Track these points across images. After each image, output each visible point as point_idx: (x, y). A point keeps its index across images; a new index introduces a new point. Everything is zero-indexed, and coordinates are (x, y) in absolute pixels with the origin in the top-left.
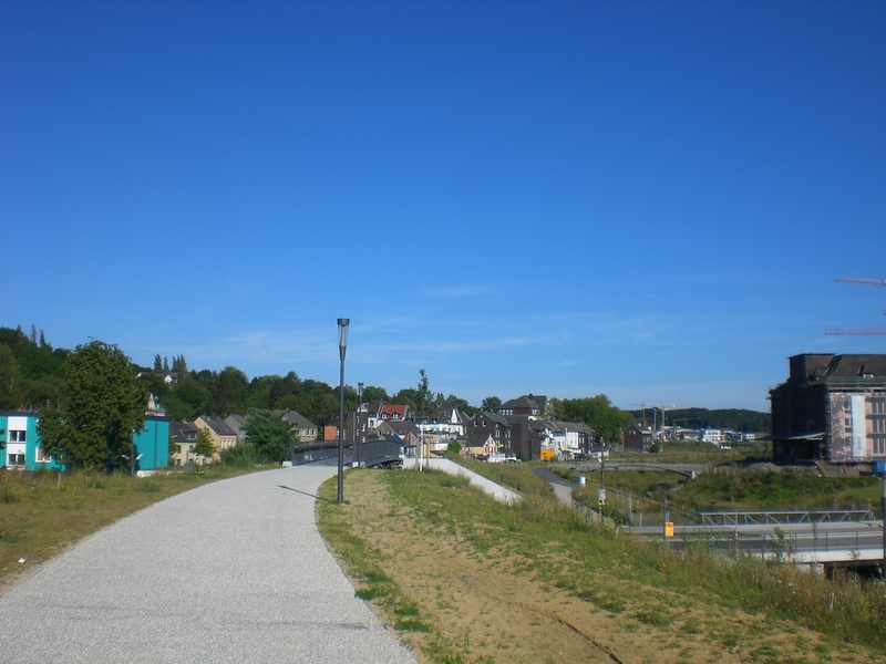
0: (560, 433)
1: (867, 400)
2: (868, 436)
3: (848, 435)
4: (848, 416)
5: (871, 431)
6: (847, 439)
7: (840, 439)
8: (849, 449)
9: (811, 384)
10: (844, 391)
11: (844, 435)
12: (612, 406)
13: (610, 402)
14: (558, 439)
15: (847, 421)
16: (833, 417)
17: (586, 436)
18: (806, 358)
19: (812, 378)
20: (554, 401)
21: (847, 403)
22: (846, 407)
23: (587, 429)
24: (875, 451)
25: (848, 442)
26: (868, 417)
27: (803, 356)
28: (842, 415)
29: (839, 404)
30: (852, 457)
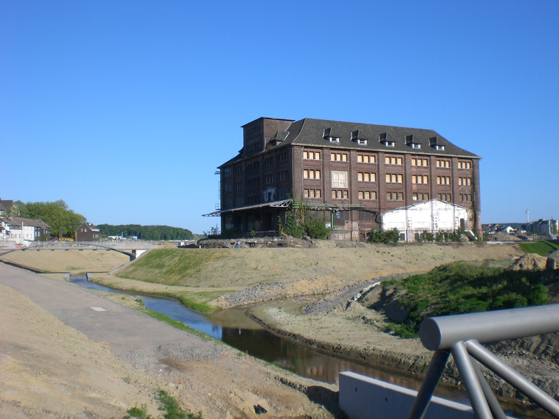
0: (18, 227)
9: (272, 147)
12: (68, 210)
13: (67, 207)
14: (14, 232)
17: (42, 231)
18: (265, 123)
19: (273, 142)
20: (19, 203)
23: (44, 225)
27: (262, 119)
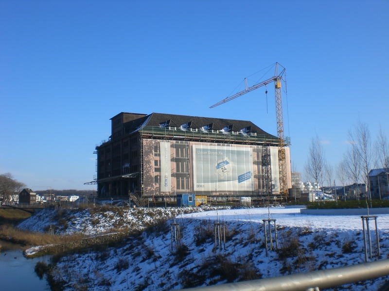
1: (172, 146)
2: (173, 175)
3: (158, 173)
4: (157, 158)
5: (175, 171)
6: (156, 177)
7: (151, 177)
8: (158, 185)
10: (155, 138)
11: (153, 174)
13: (12, 178)
15: (156, 162)
16: (146, 159)
21: (157, 148)
22: (156, 151)
24: (178, 187)
25: (157, 179)
26: (172, 160)
27: (122, 113)
28: (152, 158)
29: (150, 147)
30: (160, 192)
